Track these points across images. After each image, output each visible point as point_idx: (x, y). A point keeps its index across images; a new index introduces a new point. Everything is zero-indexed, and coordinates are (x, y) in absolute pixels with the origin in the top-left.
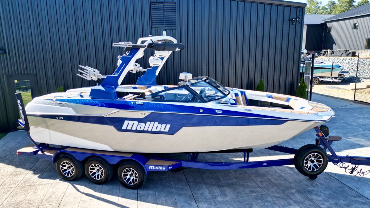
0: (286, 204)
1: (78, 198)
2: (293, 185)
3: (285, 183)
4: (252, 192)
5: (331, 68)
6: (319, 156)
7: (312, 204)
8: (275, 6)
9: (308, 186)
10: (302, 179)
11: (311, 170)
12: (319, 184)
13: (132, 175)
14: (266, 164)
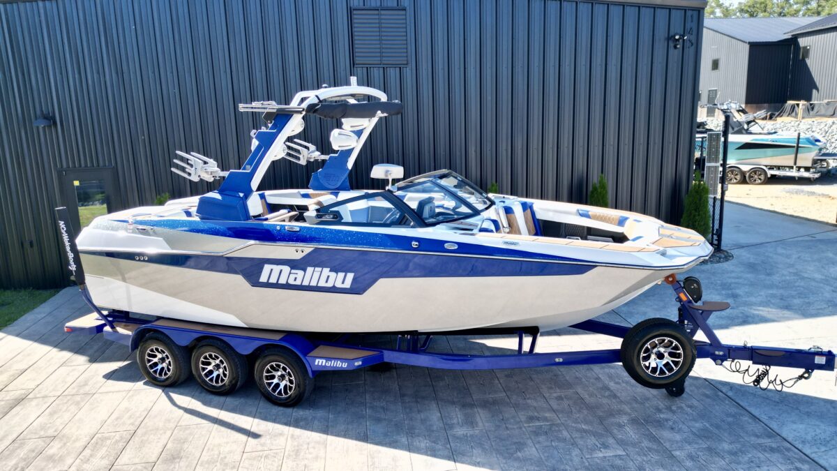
0: (599, 446)
1: (172, 421)
2: (627, 408)
3: (609, 402)
4: (531, 419)
5: (795, 145)
6: (674, 345)
7: (655, 447)
8: (633, 8)
9: (659, 411)
10: (651, 396)
11: (657, 375)
12: (686, 409)
13: (282, 377)
14: (561, 360)
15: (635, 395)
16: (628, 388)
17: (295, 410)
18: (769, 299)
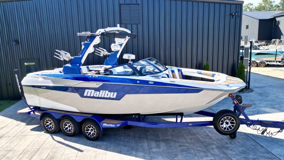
0: (205, 156)
1: (52, 145)
2: (215, 143)
3: (209, 140)
4: (180, 146)
7: (225, 156)
8: (218, 4)
9: (227, 144)
10: (224, 138)
11: (226, 130)
12: (237, 143)
14: (191, 125)
15: (218, 138)
16: (216, 135)
17: (96, 142)
18: (267, 105)
